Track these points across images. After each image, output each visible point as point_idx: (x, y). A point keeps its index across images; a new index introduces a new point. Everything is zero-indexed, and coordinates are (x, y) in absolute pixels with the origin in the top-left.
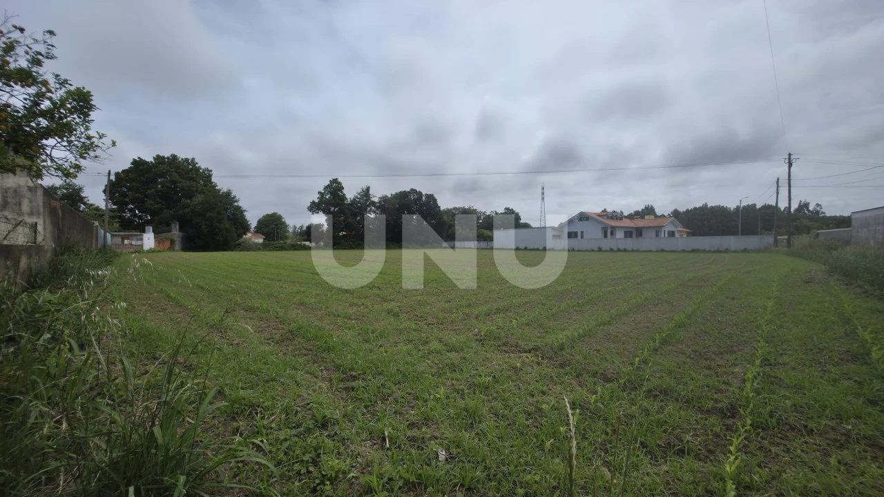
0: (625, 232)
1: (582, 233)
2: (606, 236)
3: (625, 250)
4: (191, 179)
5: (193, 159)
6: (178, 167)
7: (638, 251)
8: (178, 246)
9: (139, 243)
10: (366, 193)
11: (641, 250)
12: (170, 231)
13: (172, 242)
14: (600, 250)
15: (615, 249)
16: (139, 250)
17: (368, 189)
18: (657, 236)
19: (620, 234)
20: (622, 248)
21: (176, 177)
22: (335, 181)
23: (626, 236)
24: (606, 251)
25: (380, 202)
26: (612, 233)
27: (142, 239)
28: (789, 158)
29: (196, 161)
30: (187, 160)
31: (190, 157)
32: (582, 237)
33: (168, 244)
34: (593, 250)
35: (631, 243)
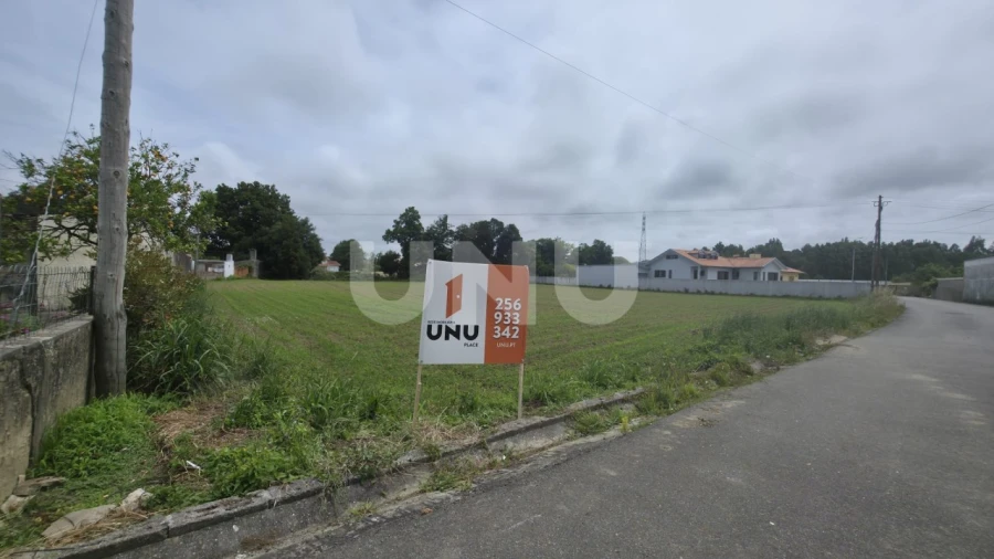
0: (719, 273)
1: (670, 272)
2: (696, 277)
3: (713, 293)
4: (270, 206)
5: (273, 186)
6: (258, 195)
7: (726, 294)
8: (255, 274)
9: (221, 270)
10: (443, 222)
11: (729, 292)
12: (248, 259)
13: (250, 269)
14: (687, 292)
15: (703, 291)
16: (220, 278)
17: (446, 218)
18: (755, 278)
19: (712, 276)
20: (709, 290)
21: (257, 204)
22: (412, 209)
23: (719, 278)
24: (693, 293)
25: (458, 232)
26: (703, 273)
27: (223, 267)
28: (880, 202)
29: (276, 188)
30: (267, 187)
31: (271, 184)
32: (670, 277)
33: (247, 271)
34: (679, 292)
35: (720, 286)
